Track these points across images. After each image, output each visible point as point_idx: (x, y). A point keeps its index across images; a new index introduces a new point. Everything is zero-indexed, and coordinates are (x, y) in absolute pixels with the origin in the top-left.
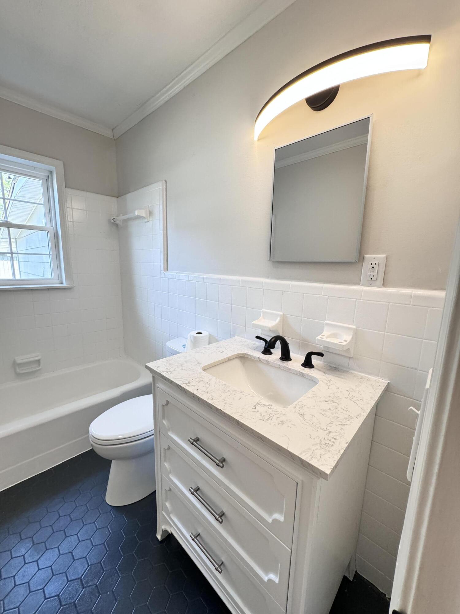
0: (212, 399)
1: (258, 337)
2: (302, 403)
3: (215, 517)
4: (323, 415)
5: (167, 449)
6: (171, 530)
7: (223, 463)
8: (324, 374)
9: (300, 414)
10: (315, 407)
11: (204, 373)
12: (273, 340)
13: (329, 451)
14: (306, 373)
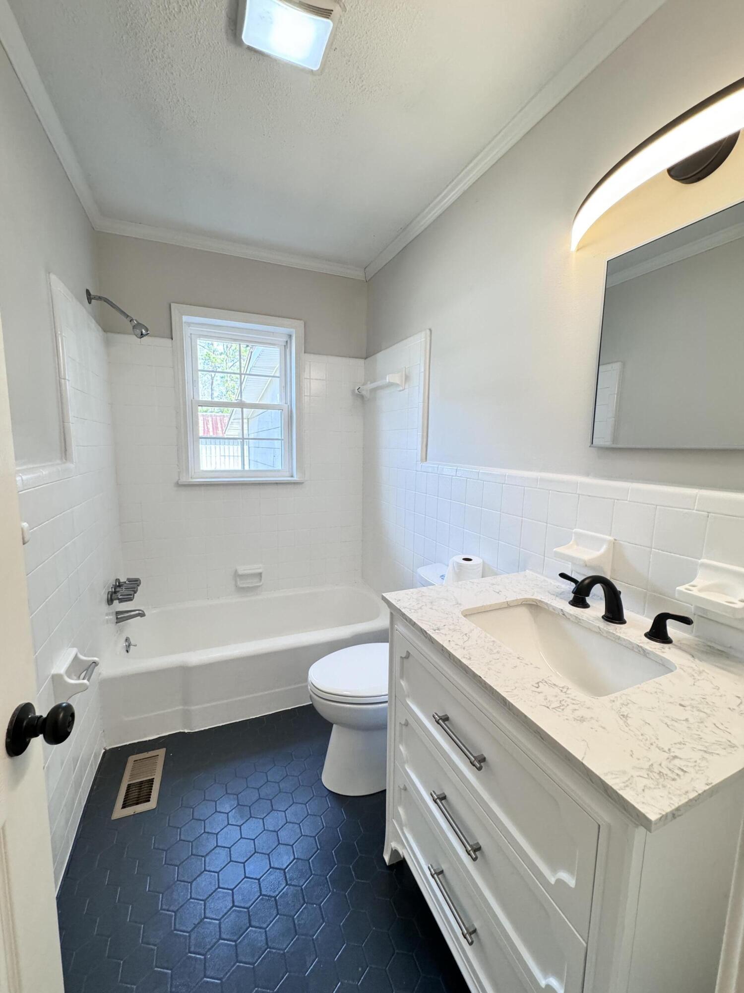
0: (470, 659)
1: (563, 575)
2: (629, 698)
3: (465, 847)
4: (668, 726)
5: (404, 725)
6: (404, 852)
7: (482, 764)
8: (692, 659)
9: (621, 714)
10: (654, 710)
11: (463, 620)
12: (587, 581)
13: (664, 786)
14: (651, 650)
